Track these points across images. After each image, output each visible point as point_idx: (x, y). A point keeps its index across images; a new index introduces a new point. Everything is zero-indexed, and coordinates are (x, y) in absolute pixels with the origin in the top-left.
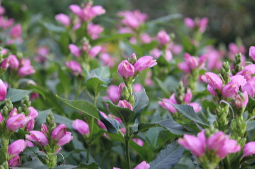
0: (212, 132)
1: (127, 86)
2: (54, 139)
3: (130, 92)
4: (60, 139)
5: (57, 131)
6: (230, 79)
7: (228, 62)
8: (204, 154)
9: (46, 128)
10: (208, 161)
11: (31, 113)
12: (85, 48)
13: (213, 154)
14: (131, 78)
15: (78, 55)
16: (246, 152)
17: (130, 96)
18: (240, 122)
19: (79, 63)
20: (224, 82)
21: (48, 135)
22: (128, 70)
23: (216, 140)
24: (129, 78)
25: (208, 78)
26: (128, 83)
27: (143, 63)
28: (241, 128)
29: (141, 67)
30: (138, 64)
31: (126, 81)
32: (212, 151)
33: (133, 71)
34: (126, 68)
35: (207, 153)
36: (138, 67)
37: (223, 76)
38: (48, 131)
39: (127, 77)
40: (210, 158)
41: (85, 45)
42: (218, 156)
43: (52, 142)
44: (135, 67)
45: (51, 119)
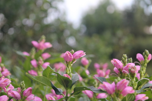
0: (118, 81)
1: (68, 67)
2: (25, 96)
3: (69, 71)
4: (28, 96)
5: (27, 91)
6: (127, 64)
7: (126, 55)
8: (114, 93)
9: (20, 90)
10: (116, 98)
11: (10, 87)
12: (40, 62)
13: (119, 93)
14: (70, 62)
15: (36, 67)
16: (137, 99)
17: (70, 73)
18: (133, 82)
19: (36, 71)
20: (124, 65)
21: (21, 94)
22: (69, 57)
23: (121, 84)
24: (69, 62)
25: (115, 62)
26: (69, 65)
27: (78, 54)
28: (134, 85)
29: (77, 56)
30: (75, 55)
31: (68, 64)
32: (119, 91)
33: (72, 58)
34: (68, 55)
35: (116, 93)
36: (75, 56)
37: (123, 62)
38: (21, 92)
39: (68, 61)
40: (118, 95)
41: (41, 61)
42: (122, 95)
43: (23, 98)
44: (73, 56)
45: (23, 85)
